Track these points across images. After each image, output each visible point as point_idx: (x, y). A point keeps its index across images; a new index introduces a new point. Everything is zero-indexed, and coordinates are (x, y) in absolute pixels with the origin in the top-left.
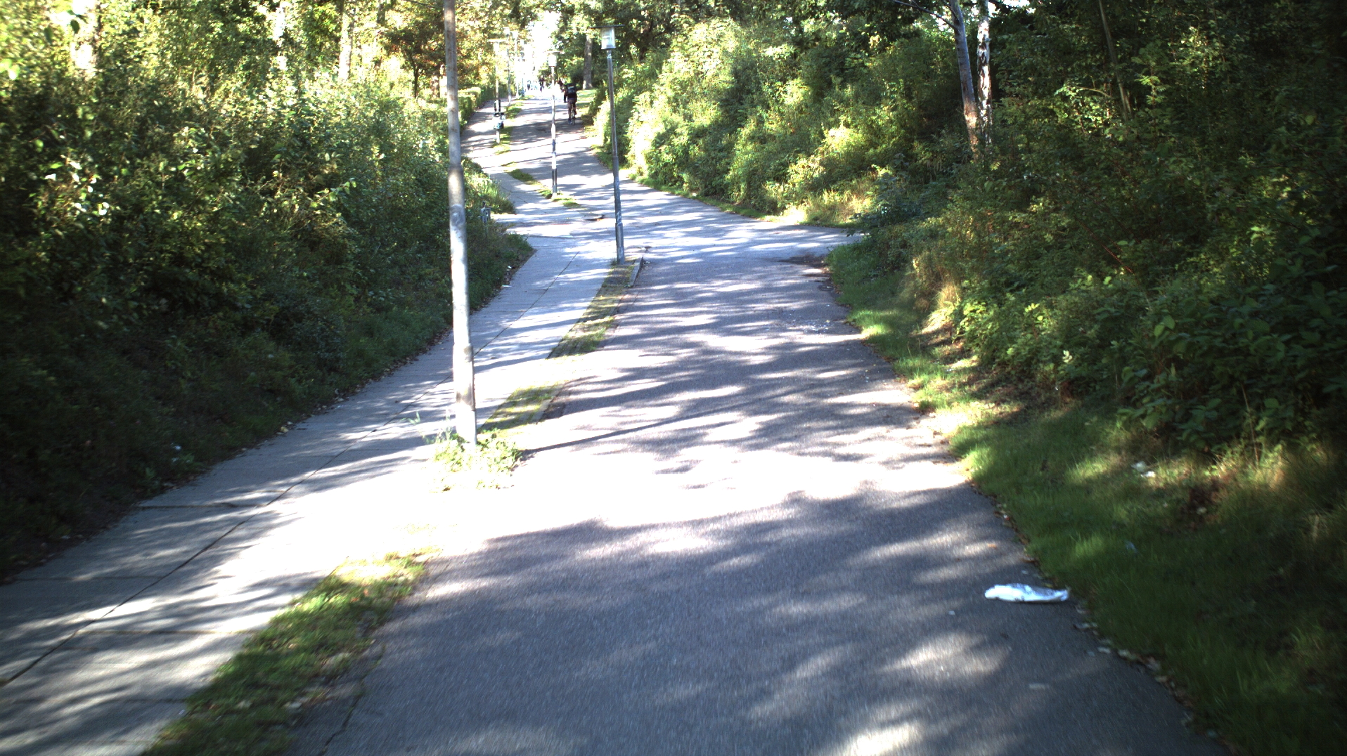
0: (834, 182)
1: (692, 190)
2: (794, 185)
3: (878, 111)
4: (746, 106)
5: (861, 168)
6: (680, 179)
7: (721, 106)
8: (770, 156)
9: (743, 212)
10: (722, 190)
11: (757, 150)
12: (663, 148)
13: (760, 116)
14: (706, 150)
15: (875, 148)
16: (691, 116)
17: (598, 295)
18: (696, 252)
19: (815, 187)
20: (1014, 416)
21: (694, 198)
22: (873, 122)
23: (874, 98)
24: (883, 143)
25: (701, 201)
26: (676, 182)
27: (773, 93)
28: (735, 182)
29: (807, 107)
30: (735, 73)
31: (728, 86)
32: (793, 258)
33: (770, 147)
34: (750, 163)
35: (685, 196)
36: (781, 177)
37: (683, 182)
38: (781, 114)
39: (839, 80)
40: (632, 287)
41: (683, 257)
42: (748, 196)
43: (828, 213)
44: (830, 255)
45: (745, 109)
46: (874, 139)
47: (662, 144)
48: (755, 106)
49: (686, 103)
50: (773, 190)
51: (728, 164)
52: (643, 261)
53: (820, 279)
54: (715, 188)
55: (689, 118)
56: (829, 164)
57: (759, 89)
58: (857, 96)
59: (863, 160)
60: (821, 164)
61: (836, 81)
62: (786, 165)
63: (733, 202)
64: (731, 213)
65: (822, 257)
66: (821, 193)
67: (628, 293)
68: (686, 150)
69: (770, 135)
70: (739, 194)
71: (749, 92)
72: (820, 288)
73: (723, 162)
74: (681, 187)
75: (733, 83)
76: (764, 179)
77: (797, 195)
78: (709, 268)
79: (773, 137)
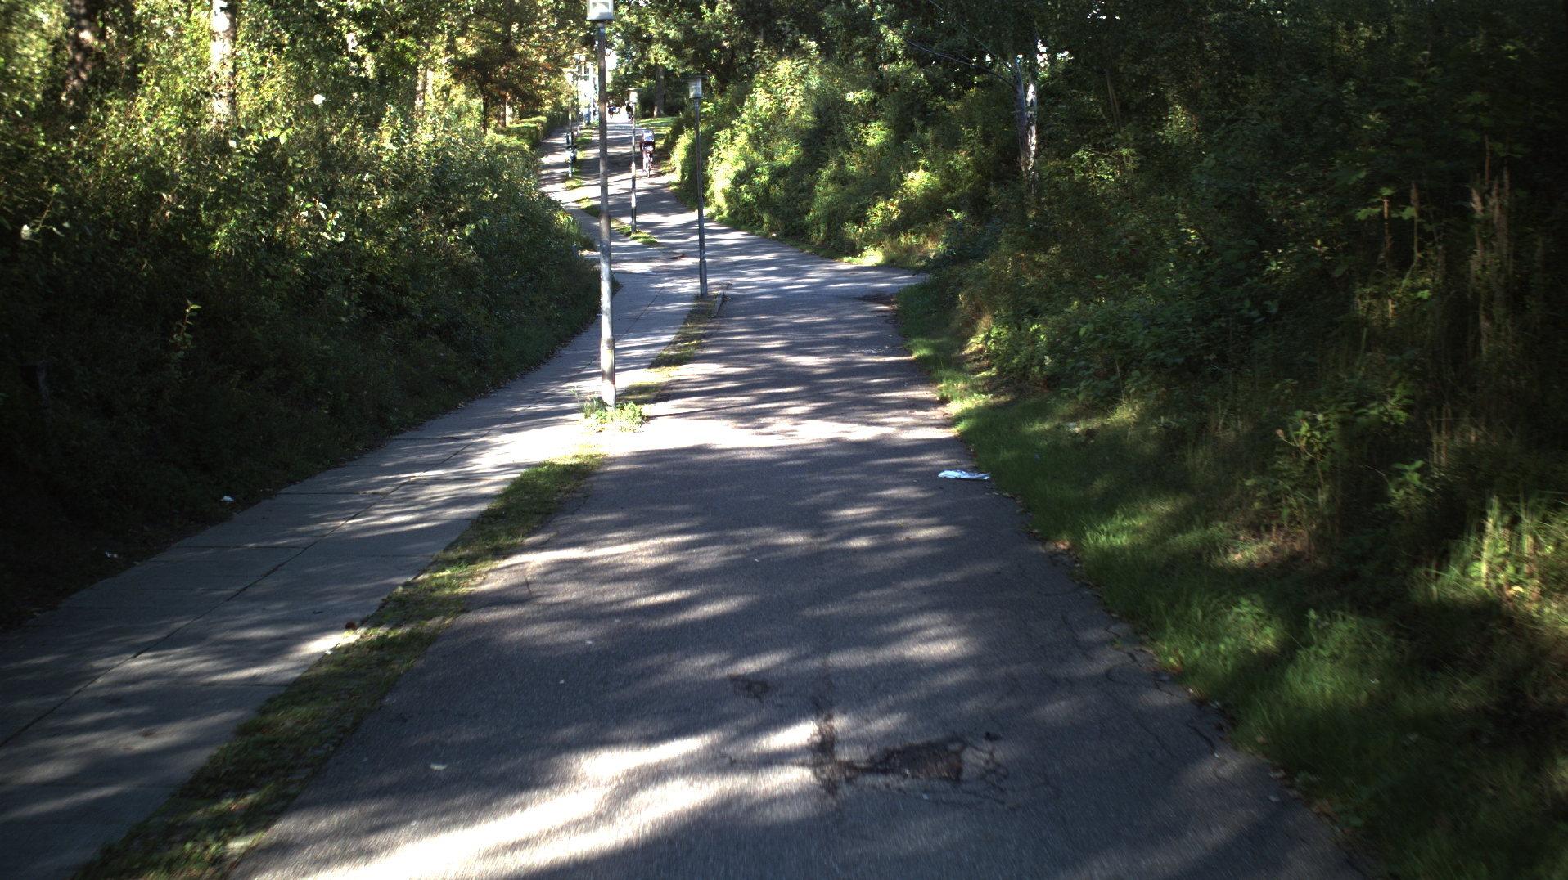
0: (911, 226)
1: (772, 230)
2: (873, 227)
3: (955, 156)
4: (827, 146)
5: (938, 212)
6: (761, 219)
7: (802, 146)
8: (851, 198)
9: (822, 253)
10: (802, 230)
11: (838, 192)
12: (743, 188)
13: (842, 158)
14: (786, 190)
15: (952, 192)
16: (772, 155)
17: (685, 323)
18: (774, 289)
19: (892, 229)
20: (1006, 404)
21: (774, 238)
22: (950, 166)
23: (952, 142)
24: (960, 187)
25: (781, 241)
26: (756, 222)
27: (855, 135)
28: (816, 222)
29: (888, 148)
30: (818, 114)
31: (810, 126)
32: (866, 296)
33: (850, 188)
34: (830, 204)
35: (765, 236)
36: (860, 219)
37: (763, 222)
38: (863, 155)
39: (921, 123)
40: (715, 317)
41: (762, 294)
42: (828, 238)
43: (905, 255)
44: (899, 294)
45: (827, 150)
46: (951, 183)
47: (742, 184)
48: (837, 147)
49: (767, 141)
50: (853, 231)
51: (808, 205)
52: (724, 297)
53: (887, 314)
54: (795, 229)
55: (769, 157)
56: (905, 206)
57: (840, 130)
58: (936, 141)
59: (940, 203)
60: (900, 206)
61: (919, 124)
62: (865, 208)
63: (813, 243)
64: (810, 254)
65: (892, 296)
66: (898, 236)
67: (711, 322)
68: (766, 188)
69: (851, 177)
70: (819, 236)
71: (831, 133)
72: (887, 321)
73: (804, 203)
74: (761, 226)
75: (815, 123)
76: (842, 222)
77: (875, 237)
78: (786, 302)
79: (853, 179)
